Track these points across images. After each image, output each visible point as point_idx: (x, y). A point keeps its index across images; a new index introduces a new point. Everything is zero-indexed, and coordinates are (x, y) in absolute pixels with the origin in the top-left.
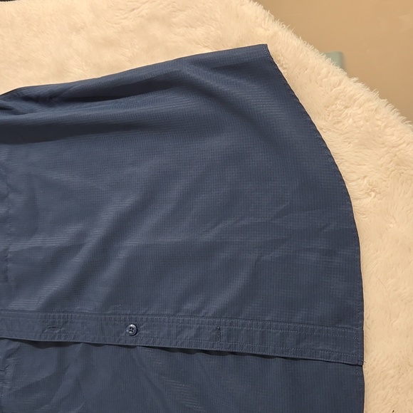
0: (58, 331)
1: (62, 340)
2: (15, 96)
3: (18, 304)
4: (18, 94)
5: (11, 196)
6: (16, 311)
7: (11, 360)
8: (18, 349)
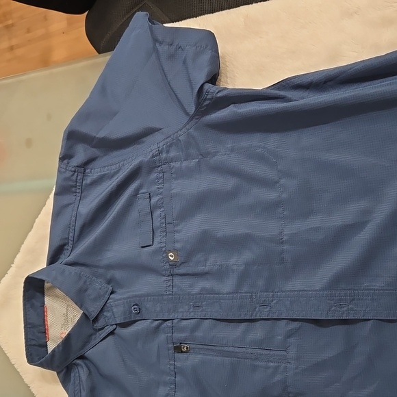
0: (345, 309)
1: (351, 317)
2: (284, 86)
3: (296, 284)
4: (287, 84)
5: (283, 181)
6: (295, 291)
7: (292, 340)
8: (299, 328)
